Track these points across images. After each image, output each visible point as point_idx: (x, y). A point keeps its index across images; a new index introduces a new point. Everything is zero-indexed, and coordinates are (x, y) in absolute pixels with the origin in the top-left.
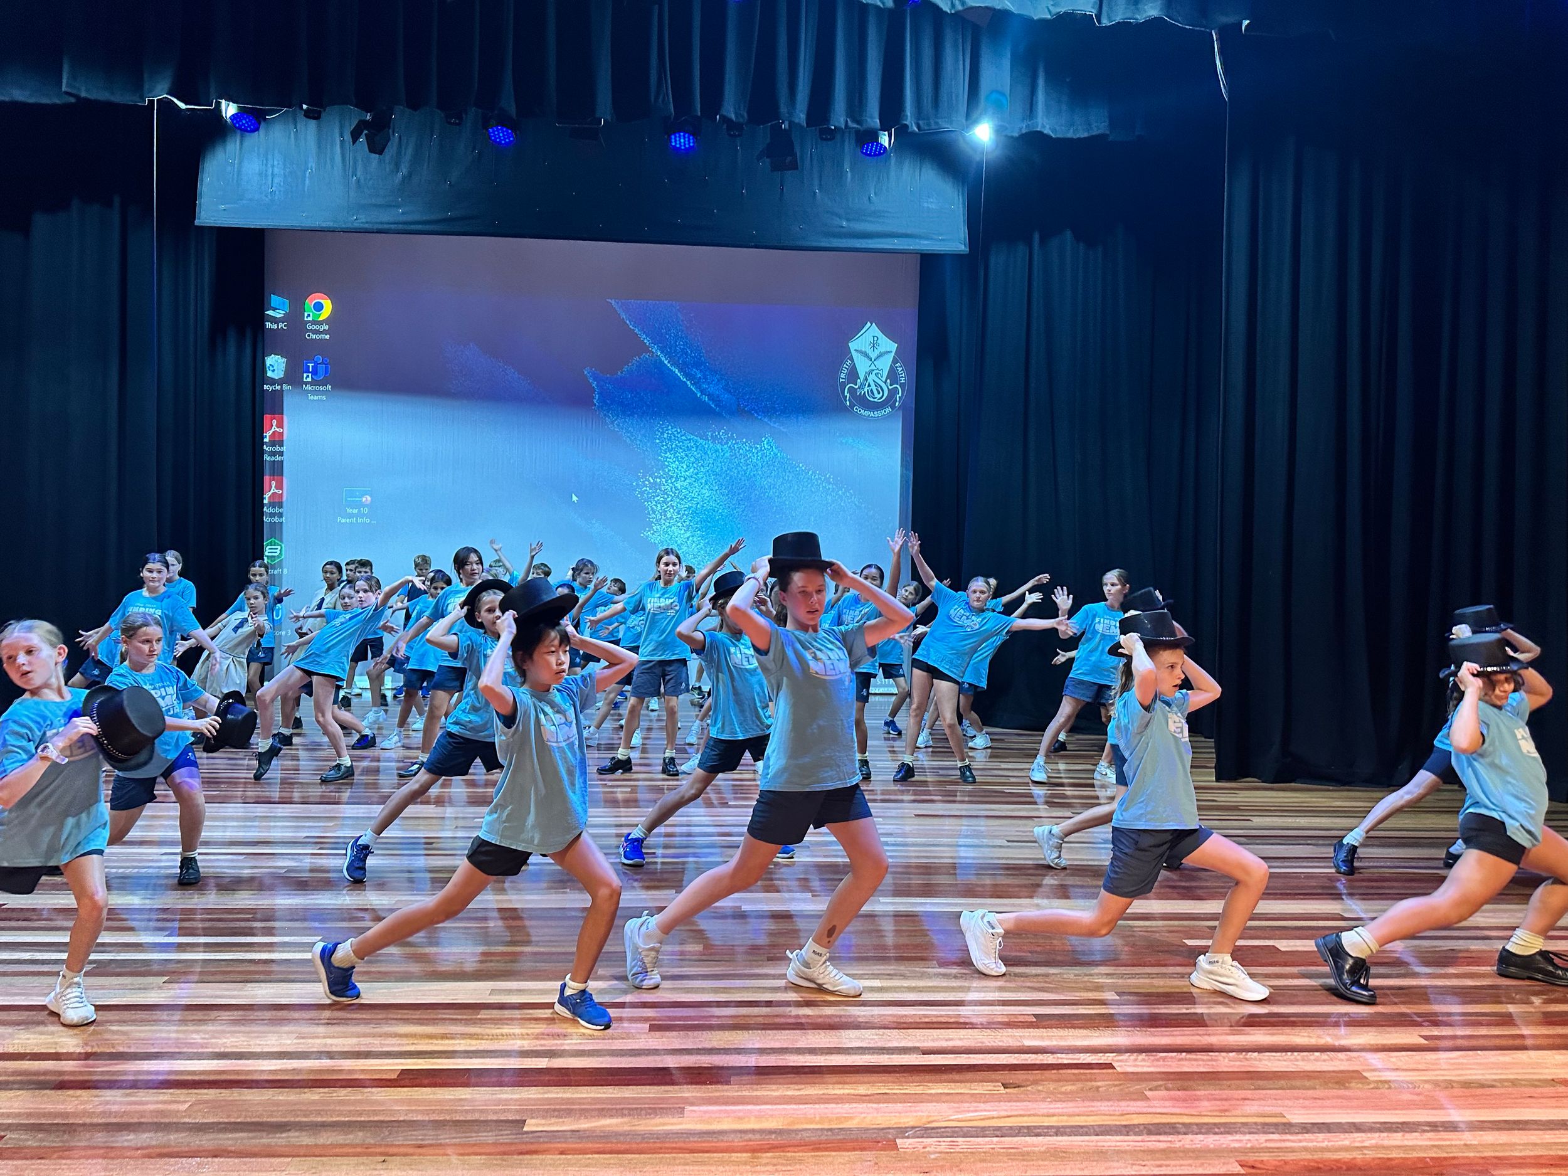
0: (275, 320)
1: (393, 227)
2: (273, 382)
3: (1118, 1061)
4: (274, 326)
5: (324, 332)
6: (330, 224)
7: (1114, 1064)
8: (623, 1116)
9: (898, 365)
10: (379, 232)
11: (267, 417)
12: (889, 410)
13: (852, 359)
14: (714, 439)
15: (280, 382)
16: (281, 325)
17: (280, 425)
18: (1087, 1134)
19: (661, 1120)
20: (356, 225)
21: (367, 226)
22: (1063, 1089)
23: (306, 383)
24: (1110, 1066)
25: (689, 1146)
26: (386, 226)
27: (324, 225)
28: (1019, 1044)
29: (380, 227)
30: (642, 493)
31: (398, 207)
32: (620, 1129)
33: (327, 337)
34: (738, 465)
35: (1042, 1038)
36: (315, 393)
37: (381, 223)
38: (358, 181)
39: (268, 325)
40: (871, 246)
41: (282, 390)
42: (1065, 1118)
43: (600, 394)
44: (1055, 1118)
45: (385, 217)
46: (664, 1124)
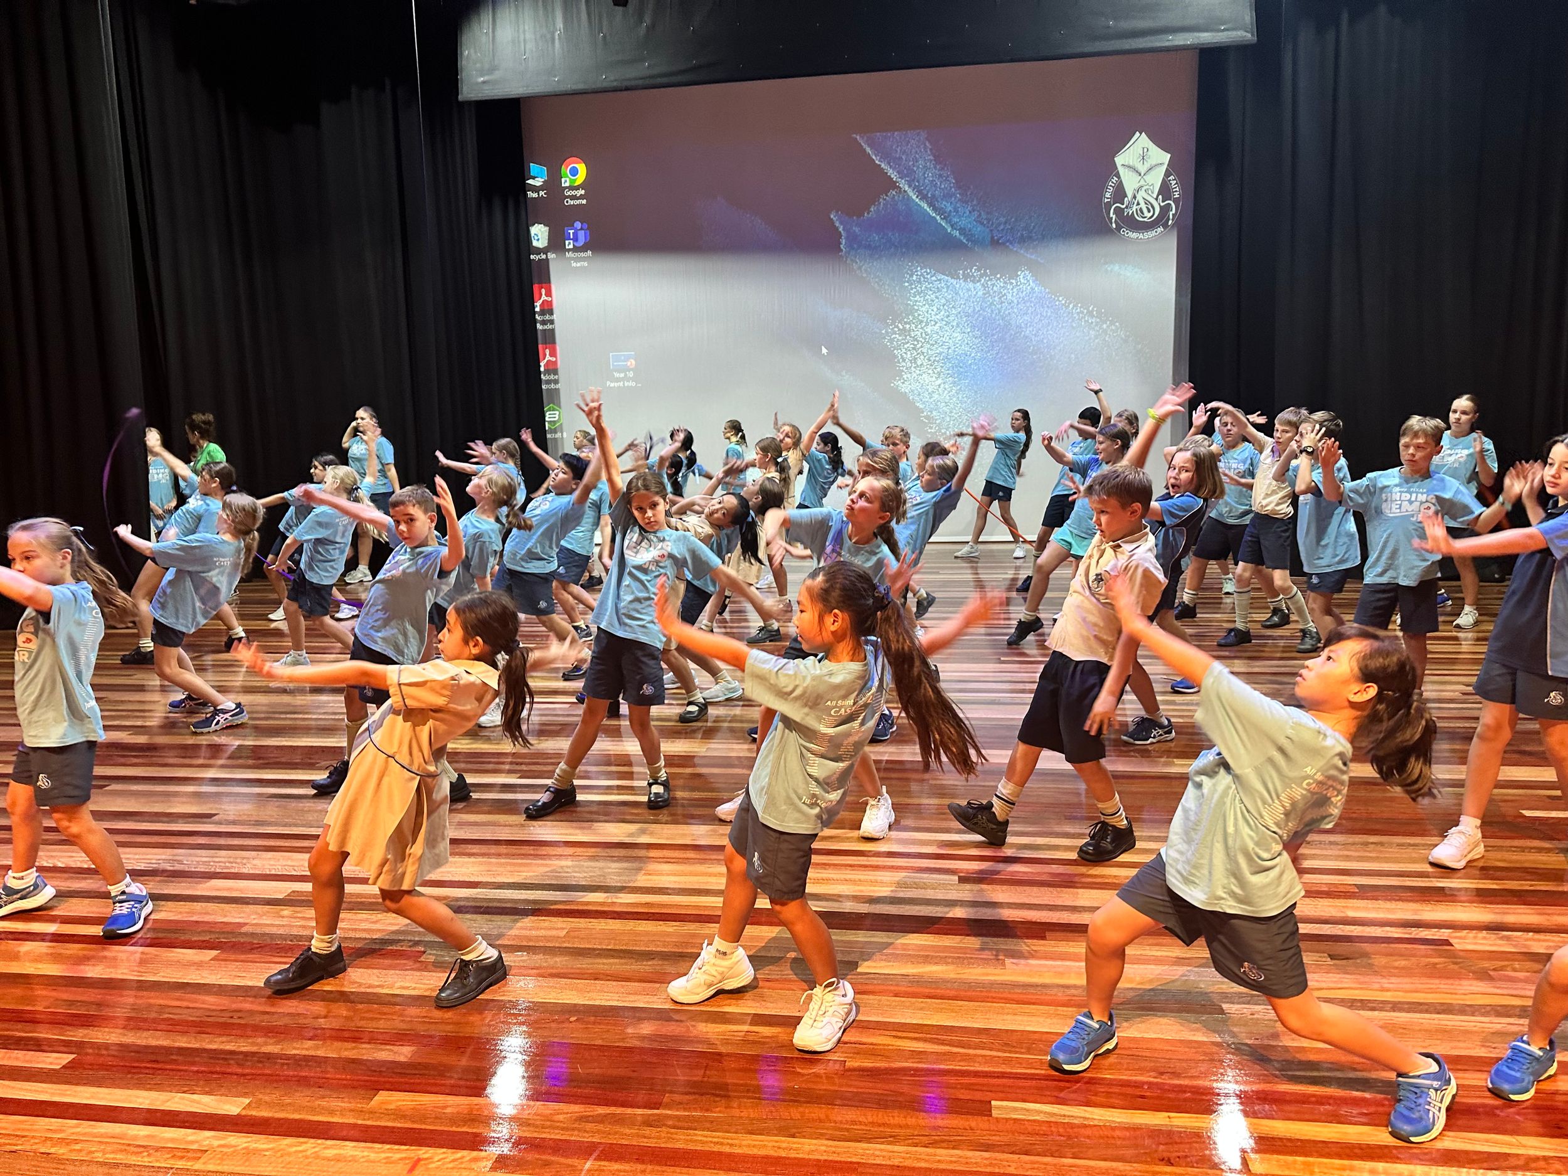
0: (535, 189)
1: (640, 82)
2: (538, 251)
3: (1456, 938)
4: (535, 195)
5: (581, 197)
6: (580, 86)
7: (1452, 941)
8: (947, 963)
9: (1172, 177)
10: (627, 89)
11: (536, 287)
12: (1161, 229)
13: (1118, 176)
14: (966, 277)
15: (545, 251)
16: (542, 193)
17: (549, 294)
18: (1427, 1012)
19: (984, 971)
20: (605, 85)
21: (615, 84)
22: (1396, 964)
23: (569, 250)
24: (1447, 943)
25: (1015, 996)
26: (633, 83)
27: (574, 87)
28: (1342, 915)
29: (628, 84)
30: (892, 341)
31: (643, 60)
32: (946, 976)
33: (584, 202)
34: (992, 304)
35: (1366, 909)
36: (577, 260)
37: (629, 80)
38: (604, 37)
39: (531, 195)
40: (1141, 46)
41: (547, 259)
42: (1401, 994)
43: (847, 238)
44: (1389, 994)
45: (633, 73)
46: (988, 975)
